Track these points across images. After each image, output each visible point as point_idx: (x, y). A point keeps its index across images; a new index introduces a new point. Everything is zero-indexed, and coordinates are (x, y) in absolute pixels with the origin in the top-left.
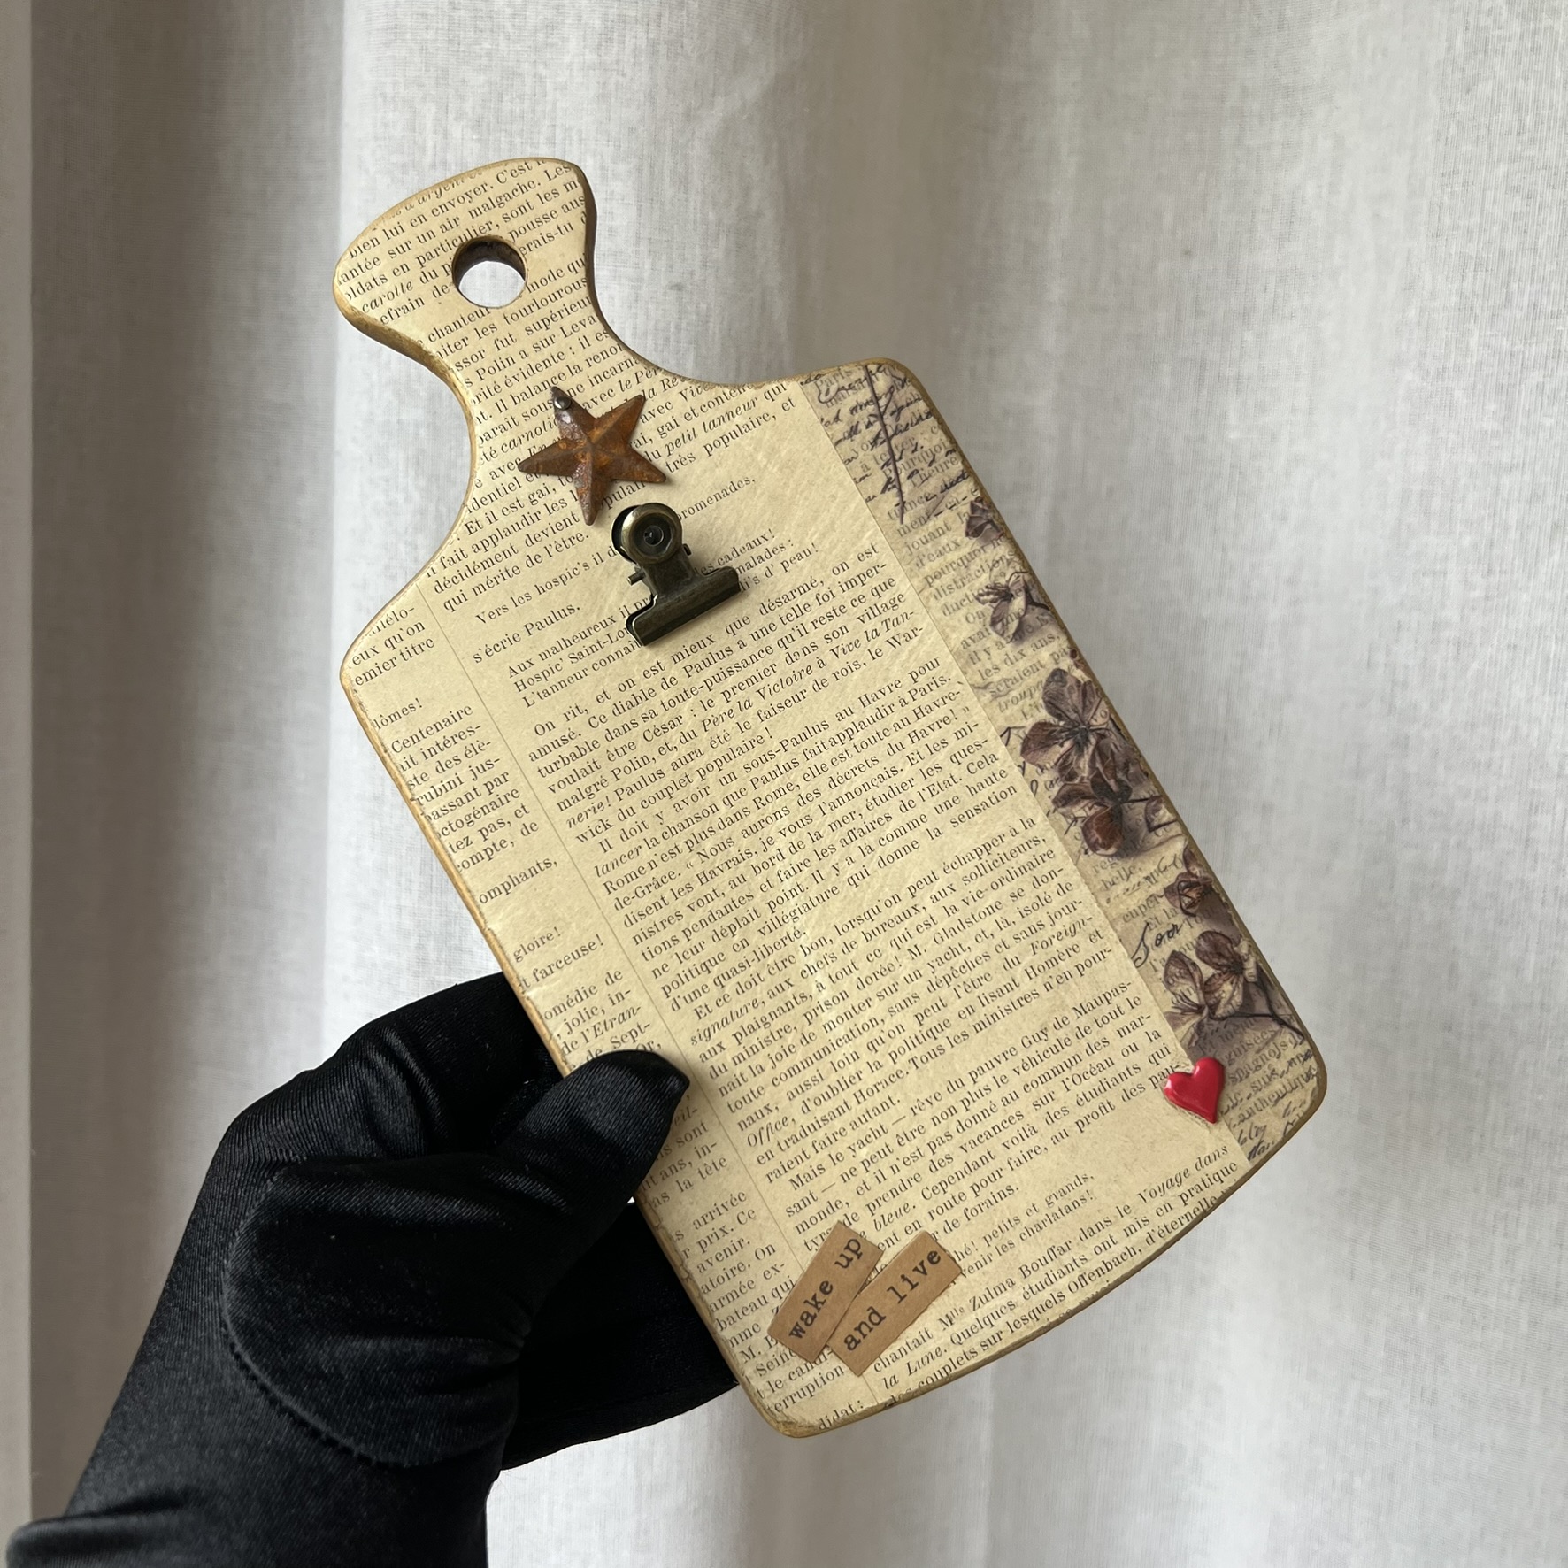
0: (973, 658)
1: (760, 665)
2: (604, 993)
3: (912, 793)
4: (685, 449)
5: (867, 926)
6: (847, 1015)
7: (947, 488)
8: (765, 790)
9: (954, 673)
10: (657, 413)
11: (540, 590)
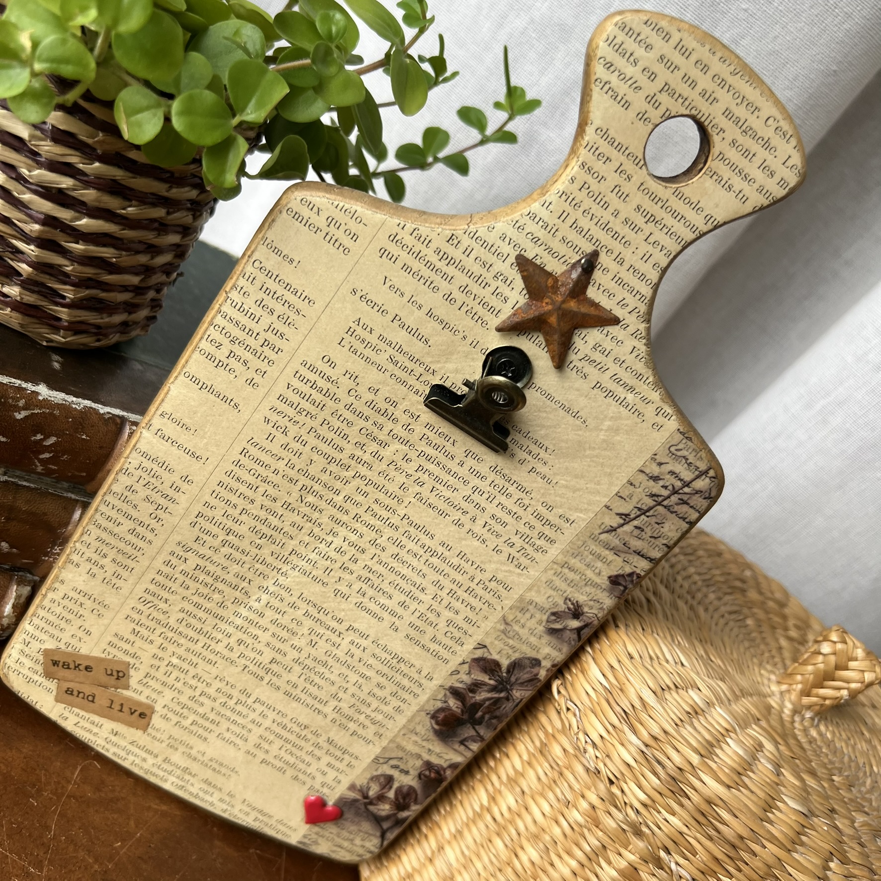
0: (523, 610)
1: (452, 481)
2: (173, 479)
3: (413, 606)
4: (589, 369)
5: (313, 611)
6: (251, 622)
7: (638, 554)
8: (367, 517)
9: (507, 602)
10: (610, 337)
11: (430, 313)
